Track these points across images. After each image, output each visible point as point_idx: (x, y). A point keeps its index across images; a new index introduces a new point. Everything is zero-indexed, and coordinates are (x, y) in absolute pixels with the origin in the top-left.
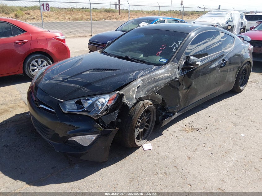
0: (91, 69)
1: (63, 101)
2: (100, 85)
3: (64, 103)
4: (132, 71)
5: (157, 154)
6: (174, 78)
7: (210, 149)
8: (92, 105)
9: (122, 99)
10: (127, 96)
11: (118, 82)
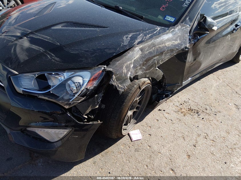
0: (64, 22)
1: (17, 73)
2: (77, 52)
3: (18, 76)
4: (127, 33)
5: (148, 147)
6: (183, 47)
7: (213, 142)
8: (63, 85)
9: (109, 80)
10: (117, 75)
11: (106, 50)
